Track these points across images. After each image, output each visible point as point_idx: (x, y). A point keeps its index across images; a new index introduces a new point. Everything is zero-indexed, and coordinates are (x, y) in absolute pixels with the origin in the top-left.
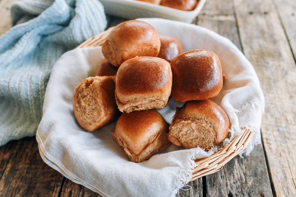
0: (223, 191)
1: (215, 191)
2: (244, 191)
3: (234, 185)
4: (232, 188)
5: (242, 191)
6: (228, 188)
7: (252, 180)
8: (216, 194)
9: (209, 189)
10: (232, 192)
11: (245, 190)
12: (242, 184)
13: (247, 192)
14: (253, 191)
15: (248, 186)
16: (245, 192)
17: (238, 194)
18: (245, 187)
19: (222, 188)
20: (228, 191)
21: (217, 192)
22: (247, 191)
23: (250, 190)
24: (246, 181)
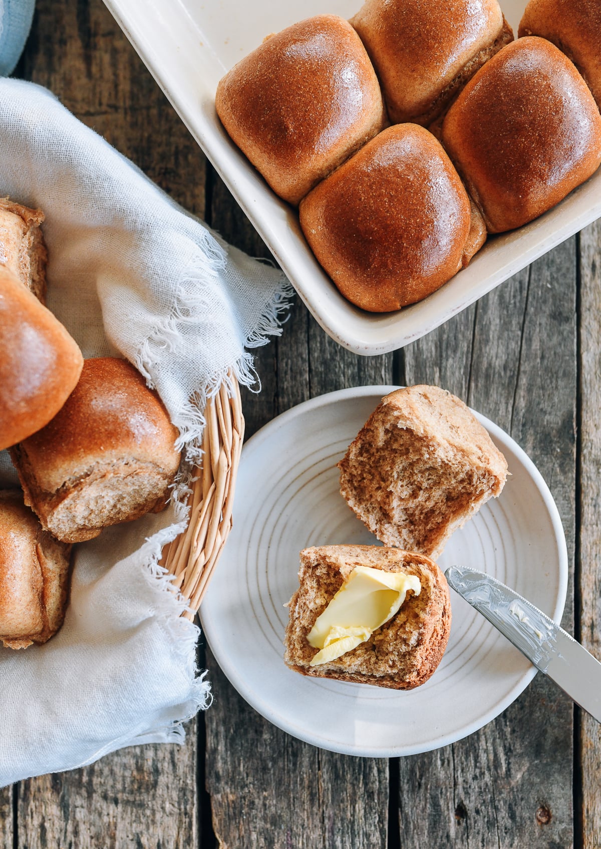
0: (442, 802)
1: (423, 803)
2: (499, 801)
3: (475, 785)
4: (467, 793)
5: (493, 800)
6: (456, 792)
7: (524, 769)
8: (424, 810)
9: (405, 796)
10: (466, 802)
11: (503, 798)
12: (495, 781)
13: (505, 802)
14: (522, 799)
15: (513, 783)
16: (502, 802)
17: (483, 807)
18: (503, 788)
19: (441, 793)
20: (456, 801)
21: (428, 805)
22: (508, 799)
23: (514, 797)
24: (508, 770)
